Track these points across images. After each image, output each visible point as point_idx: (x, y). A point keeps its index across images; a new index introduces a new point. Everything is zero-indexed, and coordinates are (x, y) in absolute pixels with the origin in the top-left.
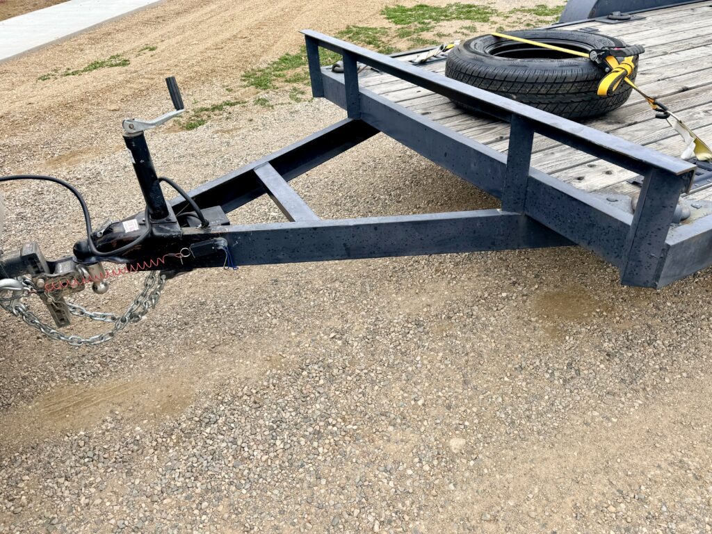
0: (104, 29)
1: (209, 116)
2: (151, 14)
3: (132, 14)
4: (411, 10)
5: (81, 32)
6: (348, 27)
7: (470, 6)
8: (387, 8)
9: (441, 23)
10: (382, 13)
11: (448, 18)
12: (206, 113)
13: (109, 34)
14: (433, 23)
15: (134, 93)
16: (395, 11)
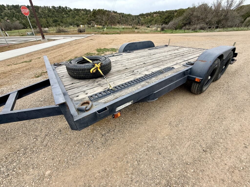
0: (32, 53)
1: (44, 74)
2: (45, 50)
3: (40, 50)
4: (102, 49)
5: (25, 54)
6: (87, 53)
7: (114, 49)
8: (97, 49)
9: (107, 52)
10: (96, 50)
11: (109, 51)
12: (44, 73)
13: (32, 55)
14: (105, 52)
15: (26, 69)
16: (99, 49)
